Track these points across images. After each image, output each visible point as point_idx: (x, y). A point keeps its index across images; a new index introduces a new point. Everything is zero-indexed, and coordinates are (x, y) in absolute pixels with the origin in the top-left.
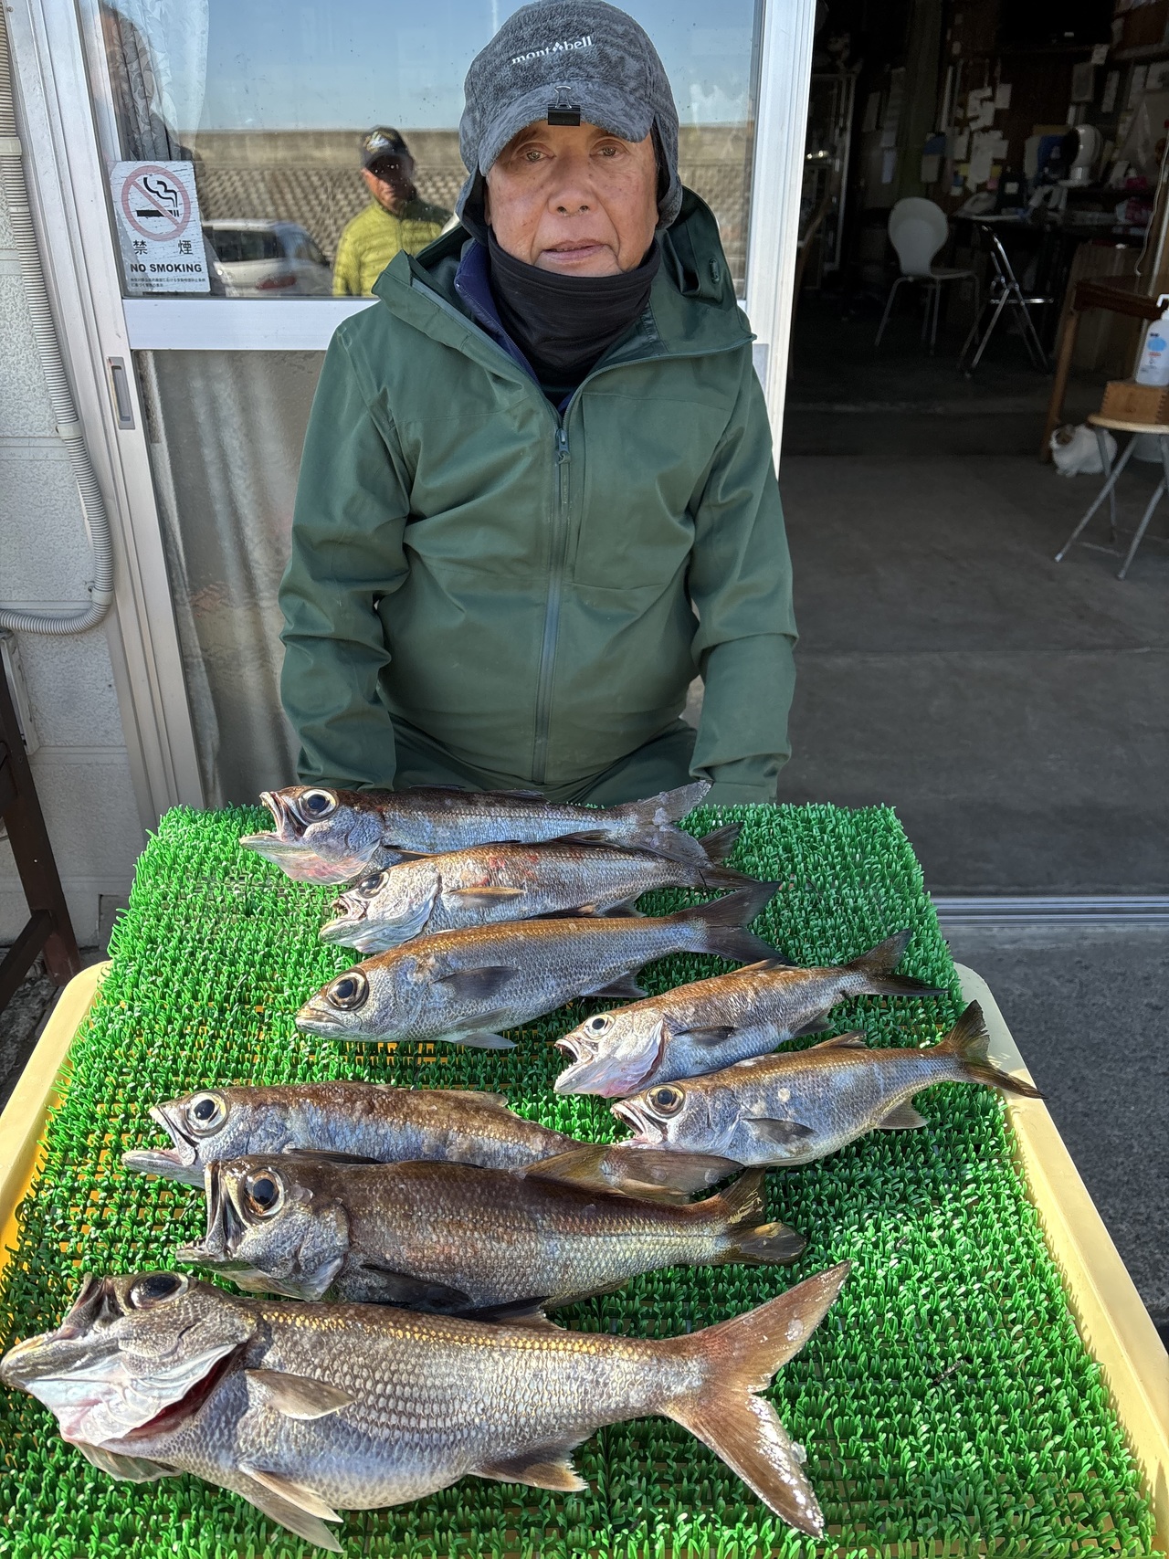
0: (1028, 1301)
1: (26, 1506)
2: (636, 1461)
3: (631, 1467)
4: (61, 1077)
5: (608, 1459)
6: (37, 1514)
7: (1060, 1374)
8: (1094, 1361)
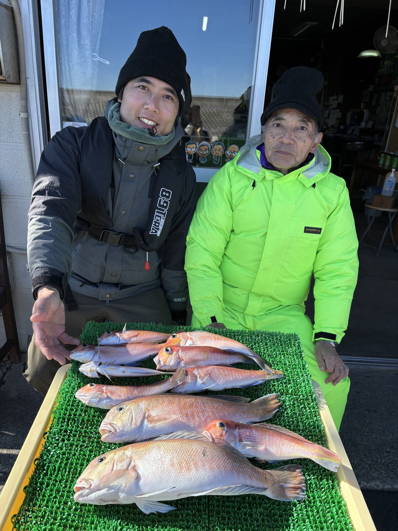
0: (326, 482)
1: (49, 517)
2: (217, 518)
3: (215, 520)
4: (57, 397)
5: (209, 517)
6: (52, 520)
7: (334, 503)
8: (344, 500)
